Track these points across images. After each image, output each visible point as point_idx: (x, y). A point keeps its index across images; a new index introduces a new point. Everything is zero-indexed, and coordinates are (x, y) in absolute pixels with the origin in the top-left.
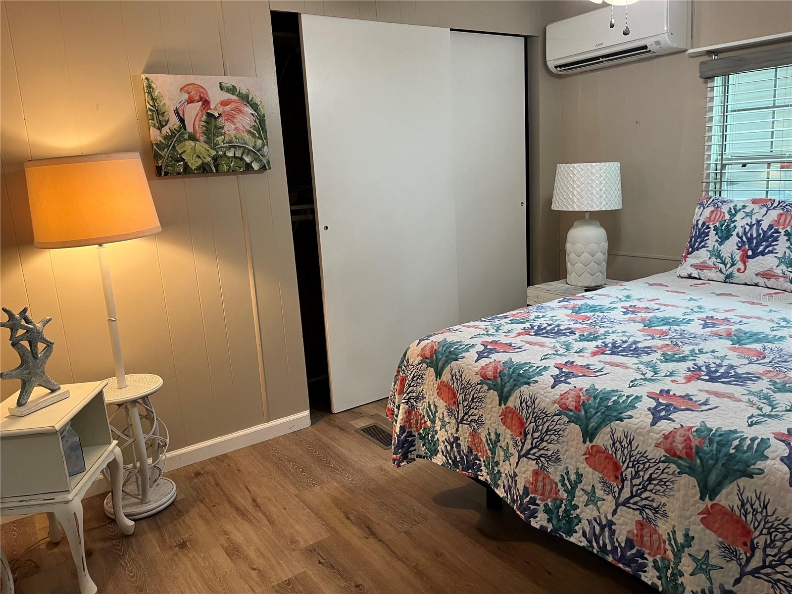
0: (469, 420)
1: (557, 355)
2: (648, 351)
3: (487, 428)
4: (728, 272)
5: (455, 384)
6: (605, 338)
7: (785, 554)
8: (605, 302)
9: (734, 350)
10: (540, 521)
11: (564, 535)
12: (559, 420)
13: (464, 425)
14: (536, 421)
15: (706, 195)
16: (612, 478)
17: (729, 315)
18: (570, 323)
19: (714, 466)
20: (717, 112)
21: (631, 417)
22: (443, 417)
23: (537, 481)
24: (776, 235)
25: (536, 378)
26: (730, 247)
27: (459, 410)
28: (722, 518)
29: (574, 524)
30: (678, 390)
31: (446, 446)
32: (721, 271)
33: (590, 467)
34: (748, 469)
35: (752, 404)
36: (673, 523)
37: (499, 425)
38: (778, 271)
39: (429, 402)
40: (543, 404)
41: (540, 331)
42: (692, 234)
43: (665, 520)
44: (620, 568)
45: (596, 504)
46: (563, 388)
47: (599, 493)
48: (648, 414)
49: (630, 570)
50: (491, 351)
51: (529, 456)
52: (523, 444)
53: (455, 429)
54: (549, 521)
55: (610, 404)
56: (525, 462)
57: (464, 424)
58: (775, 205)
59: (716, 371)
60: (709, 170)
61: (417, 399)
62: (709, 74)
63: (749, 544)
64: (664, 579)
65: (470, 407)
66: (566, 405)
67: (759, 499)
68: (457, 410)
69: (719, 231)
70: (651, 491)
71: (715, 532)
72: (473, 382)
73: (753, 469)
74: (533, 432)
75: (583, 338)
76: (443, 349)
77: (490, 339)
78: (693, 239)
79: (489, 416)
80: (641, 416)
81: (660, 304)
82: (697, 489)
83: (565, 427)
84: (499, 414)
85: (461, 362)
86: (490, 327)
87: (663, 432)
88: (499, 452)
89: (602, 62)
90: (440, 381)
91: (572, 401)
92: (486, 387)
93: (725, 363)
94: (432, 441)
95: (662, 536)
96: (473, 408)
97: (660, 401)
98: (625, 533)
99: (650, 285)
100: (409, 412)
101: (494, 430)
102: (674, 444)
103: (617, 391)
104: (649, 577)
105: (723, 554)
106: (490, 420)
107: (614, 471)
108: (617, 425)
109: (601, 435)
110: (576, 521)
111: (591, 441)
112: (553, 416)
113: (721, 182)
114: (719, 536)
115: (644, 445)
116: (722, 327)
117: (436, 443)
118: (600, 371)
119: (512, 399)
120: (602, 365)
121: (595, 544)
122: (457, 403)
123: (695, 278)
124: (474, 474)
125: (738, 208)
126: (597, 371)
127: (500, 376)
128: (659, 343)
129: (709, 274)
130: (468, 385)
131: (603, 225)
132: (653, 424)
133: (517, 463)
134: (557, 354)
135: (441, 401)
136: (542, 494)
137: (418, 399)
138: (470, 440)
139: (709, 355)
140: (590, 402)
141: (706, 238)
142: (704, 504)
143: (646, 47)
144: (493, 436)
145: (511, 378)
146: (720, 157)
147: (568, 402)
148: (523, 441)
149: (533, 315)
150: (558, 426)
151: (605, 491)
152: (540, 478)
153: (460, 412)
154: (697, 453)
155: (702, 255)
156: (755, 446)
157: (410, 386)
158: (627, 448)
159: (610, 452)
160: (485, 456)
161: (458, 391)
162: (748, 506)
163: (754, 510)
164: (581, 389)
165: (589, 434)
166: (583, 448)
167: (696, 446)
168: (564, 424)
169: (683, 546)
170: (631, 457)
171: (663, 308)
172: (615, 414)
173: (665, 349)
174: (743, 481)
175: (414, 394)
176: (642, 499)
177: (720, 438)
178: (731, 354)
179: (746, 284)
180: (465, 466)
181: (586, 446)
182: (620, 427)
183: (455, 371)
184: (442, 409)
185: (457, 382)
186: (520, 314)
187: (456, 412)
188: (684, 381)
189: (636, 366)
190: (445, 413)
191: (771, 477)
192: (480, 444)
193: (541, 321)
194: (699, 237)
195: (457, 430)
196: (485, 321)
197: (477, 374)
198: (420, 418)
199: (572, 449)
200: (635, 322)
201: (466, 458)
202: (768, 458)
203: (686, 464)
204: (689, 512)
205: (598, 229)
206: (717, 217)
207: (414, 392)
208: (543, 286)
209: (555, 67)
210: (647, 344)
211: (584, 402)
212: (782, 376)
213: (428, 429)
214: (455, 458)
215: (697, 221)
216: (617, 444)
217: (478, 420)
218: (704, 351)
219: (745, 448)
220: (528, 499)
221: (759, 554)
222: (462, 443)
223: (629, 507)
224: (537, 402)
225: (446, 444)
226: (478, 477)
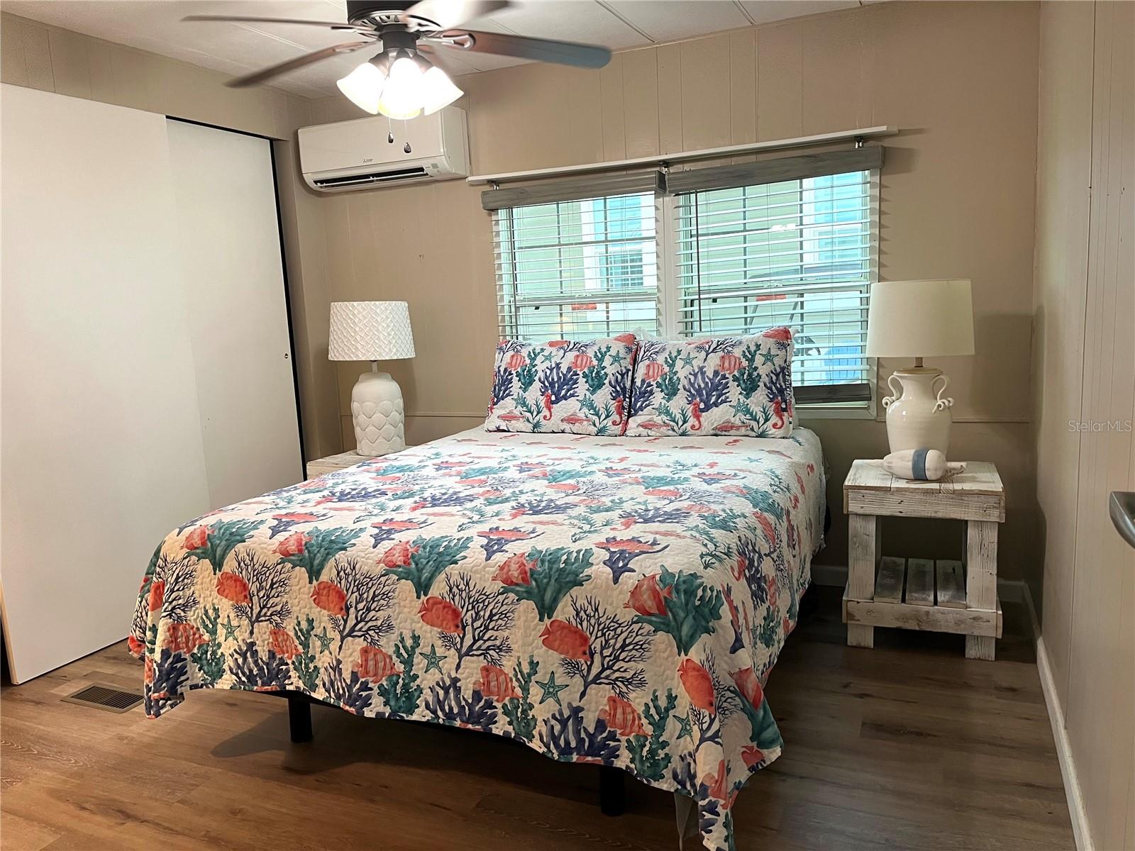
0: (268, 614)
1: (372, 515)
2: (471, 498)
3: (295, 617)
4: (535, 421)
5: (244, 572)
6: (423, 493)
7: (618, 650)
8: (414, 462)
9: (552, 487)
10: (376, 707)
11: (404, 715)
12: (387, 580)
13: (261, 623)
14: (358, 590)
15: (503, 339)
16: (453, 629)
17: (541, 459)
18: (378, 484)
19: (548, 583)
20: (504, 248)
21: (465, 557)
22: (229, 622)
23: (366, 660)
24: (575, 377)
25: (353, 541)
26: (534, 394)
27: (252, 605)
28: (561, 634)
29: (415, 698)
30: (507, 525)
31: (236, 659)
32: (528, 421)
33: (428, 623)
34: (578, 578)
35: (574, 526)
36: (518, 654)
37: (311, 608)
38: (581, 415)
39: (205, 607)
40: (366, 568)
41: (343, 497)
42: (495, 382)
43: (509, 656)
44: (469, 729)
45: (437, 666)
46: (386, 545)
47: (440, 651)
48: (482, 551)
49: (480, 727)
50: (288, 524)
51: (355, 634)
52: (346, 621)
53: (248, 632)
54: (386, 704)
55: (441, 550)
56: (350, 641)
57: (262, 621)
58: (571, 347)
59: (539, 506)
60: (504, 312)
61: (185, 607)
62: (492, 206)
63: (588, 652)
64: (515, 723)
65: (268, 596)
66: (392, 562)
67: (590, 603)
68: (250, 605)
69: (522, 377)
70: (493, 629)
71: (556, 651)
72: (269, 564)
73: (582, 577)
74: (357, 603)
75: (396, 497)
76: (219, 532)
77: (283, 512)
78: (497, 388)
79: (297, 600)
80: (474, 555)
81: (473, 457)
82: (536, 610)
83: (395, 587)
84: (310, 595)
85: (250, 543)
86: (278, 501)
87: (498, 565)
88: (314, 643)
89: (372, 181)
90: (221, 573)
91: (399, 556)
92: (289, 565)
93: (545, 498)
94: (213, 660)
95: (508, 675)
96: (273, 596)
97: (491, 537)
98: (471, 686)
99: (459, 441)
100: (174, 628)
101: (305, 616)
102: (510, 573)
103: (447, 537)
104: (500, 727)
105: (566, 671)
106: (298, 605)
107: (453, 620)
108: (452, 569)
109: (437, 584)
110: (416, 694)
111: (426, 595)
112: (380, 578)
113: (517, 325)
114: (562, 654)
115: (482, 582)
116: (536, 470)
117: (218, 661)
118: (424, 522)
119: (325, 572)
120: (425, 517)
121: (440, 713)
122: (248, 596)
123: (504, 431)
124: (279, 686)
125: (537, 352)
126: (422, 523)
127: (307, 548)
128: (481, 490)
129: (517, 425)
130: (264, 569)
131: (394, 378)
132: (488, 559)
133: (340, 648)
134: (370, 514)
135: (225, 600)
136: (375, 675)
137: (187, 606)
138: (271, 640)
139: (529, 494)
140: (420, 552)
141: (510, 385)
142: (543, 625)
143: (422, 169)
144: (304, 625)
145: (321, 547)
146: (513, 299)
147: (394, 559)
148: (345, 618)
149: (330, 483)
150: (386, 588)
151: (446, 646)
152: (371, 656)
153: (254, 607)
154: (532, 575)
155: (508, 405)
156: (581, 557)
157: (172, 591)
158: (465, 590)
159: (448, 600)
160: (294, 656)
161: (249, 580)
162: (582, 614)
163: (588, 616)
164: (408, 542)
165: (422, 587)
166: (418, 604)
167: (531, 569)
168: (393, 584)
169: (529, 675)
170: (469, 598)
171: (476, 461)
172: (448, 558)
173: (487, 495)
174: (575, 591)
175: (180, 601)
176: (485, 641)
177: (550, 557)
178: (549, 491)
179: (554, 432)
180: (265, 679)
181: (421, 600)
182: (455, 570)
183: (243, 555)
184: (226, 611)
185: (247, 569)
186: (313, 483)
187: (248, 609)
188: (510, 518)
189: (462, 512)
190: (232, 615)
191: (598, 581)
192: (287, 641)
193: (343, 487)
194: (503, 384)
195: (252, 633)
196: (269, 495)
197: (275, 552)
198: (192, 633)
199: (406, 610)
200: (451, 476)
201: (267, 669)
202: (593, 564)
203: (523, 589)
204: (531, 638)
205: (388, 383)
206: (518, 362)
207: (180, 599)
208: (327, 459)
209: (314, 182)
210: (467, 493)
211: (412, 554)
212: (596, 501)
213: (205, 646)
214: (251, 671)
215: (499, 368)
216: (455, 589)
217: (282, 609)
218: (525, 491)
219: (573, 560)
220: (358, 686)
221: (597, 658)
222: (259, 649)
223: (473, 655)
224: (357, 567)
225: (236, 656)
226: (285, 688)
